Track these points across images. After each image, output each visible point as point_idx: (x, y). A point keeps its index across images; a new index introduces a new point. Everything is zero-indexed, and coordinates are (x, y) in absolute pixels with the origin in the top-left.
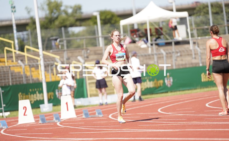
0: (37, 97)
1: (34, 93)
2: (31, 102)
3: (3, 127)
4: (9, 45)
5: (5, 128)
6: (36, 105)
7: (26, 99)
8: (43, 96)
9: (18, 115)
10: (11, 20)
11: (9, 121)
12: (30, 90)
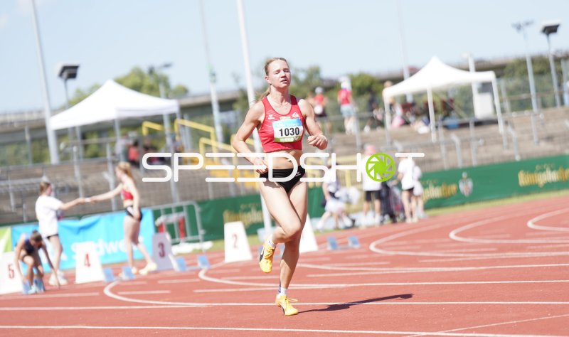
0: (253, 217)
1: (247, 210)
2: (244, 224)
3: (202, 267)
4: (208, 135)
5: (205, 268)
6: (252, 230)
7: (236, 220)
8: (262, 216)
9: (223, 246)
10: (209, 95)
11: (211, 256)
12: (242, 207)
